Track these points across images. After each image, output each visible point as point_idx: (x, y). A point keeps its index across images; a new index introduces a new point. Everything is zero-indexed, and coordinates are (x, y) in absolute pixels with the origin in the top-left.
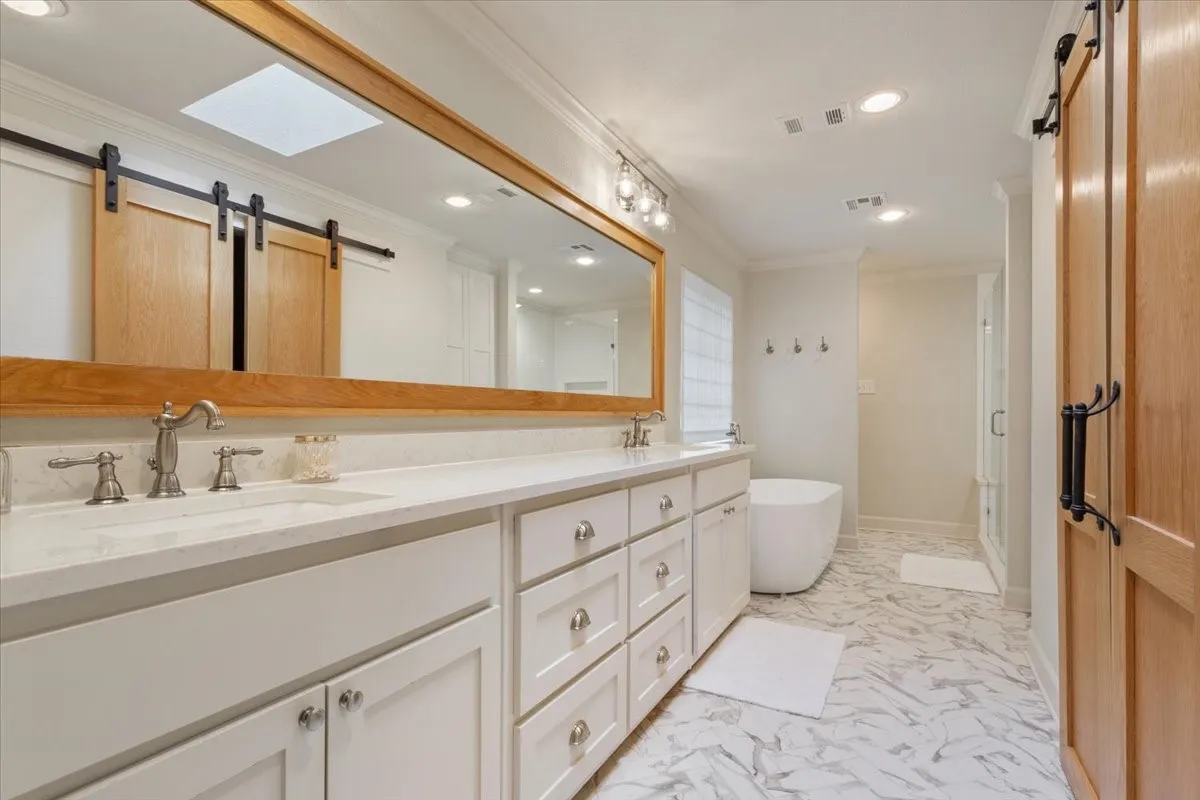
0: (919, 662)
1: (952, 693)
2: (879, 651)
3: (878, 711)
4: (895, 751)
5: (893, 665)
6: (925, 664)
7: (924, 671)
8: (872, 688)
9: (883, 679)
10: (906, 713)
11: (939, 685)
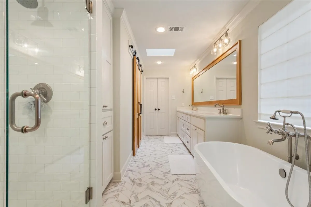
0: (152, 170)
1: (146, 164)
2: (162, 171)
3: (159, 158)
4: (156, 154)
5: (158, 168)
6: (151, 170)
7: (151, 168)
8: (161, 162)
9: (160, 164)
10: (155, 159)
11: (148, 165)
